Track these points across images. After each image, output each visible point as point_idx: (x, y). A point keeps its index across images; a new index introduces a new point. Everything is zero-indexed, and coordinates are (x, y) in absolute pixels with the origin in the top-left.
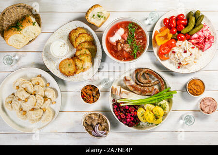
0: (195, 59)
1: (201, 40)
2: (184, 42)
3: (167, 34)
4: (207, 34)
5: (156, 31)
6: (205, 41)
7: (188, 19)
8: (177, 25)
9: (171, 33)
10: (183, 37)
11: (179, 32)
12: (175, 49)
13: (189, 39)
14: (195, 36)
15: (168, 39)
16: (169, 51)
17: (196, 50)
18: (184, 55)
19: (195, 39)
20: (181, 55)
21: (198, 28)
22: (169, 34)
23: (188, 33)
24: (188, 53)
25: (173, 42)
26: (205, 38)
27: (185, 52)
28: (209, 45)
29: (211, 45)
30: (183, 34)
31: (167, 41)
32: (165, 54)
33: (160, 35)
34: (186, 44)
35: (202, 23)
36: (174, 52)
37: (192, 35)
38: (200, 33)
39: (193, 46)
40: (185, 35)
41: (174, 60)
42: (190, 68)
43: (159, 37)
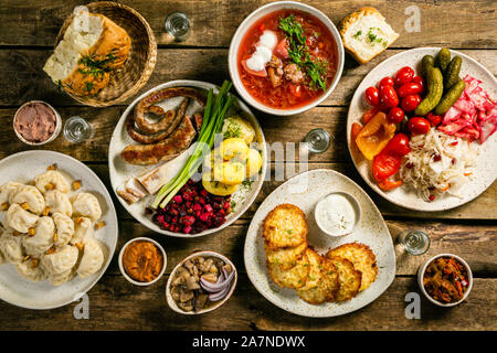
0: (466, 167)
1: (470, 121)
2: (429, 135)
3: (382, 127)
4: (478, 100)
5: (353, 125)
6: (479, 120)
8: (400, 98)
9: (390, 121)
10: (423, 124)
11: (412, 113)
12: (412, 158)
13: (439, 125)
15: (387, 136)
17: (463, 146)
18: (436, 167)
19: (452, 121)
20: (430, 170)
21: (453, 95)
22: (386, 125)
23: (434, 111)
24: (446, 161)
25: (403, 142)
26: (478, 111)
27: (437, 159)
28: (491, 127)
29: (496, 125)
30: (420, 116)
31: (386, 142)
32: (388, 175)
33: (365, 133)
34: (434, 140)
36: (411, 166)
37: (443, 115)
38: (462, 104)
39: (453, 140)
40: (425, 117)
41: (415, 185)
42: (458, 193)
43: (366, 137)
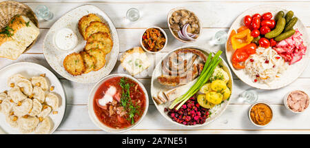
0: (278, 73)
1: (290, 50)
2: (267, 50)
3: (246, 36)
4: (298, 43)
5: (233, 31)
6: (294, 52)
7: (276, 21)
8: (261, 26)
9: (252, 35)
10: (266, 42)
11: (262, 36)
12: (254, 57)
13: (274, 46)
14: (283, 43)
15: (247, 42)
16: (245, 59)
17: (281, 61)
18: (265, 66)
19: (282, 47)
20: (261, 66)
21: (287, 34)
22: (249, 36)
23: (274, 38)
24: (271, 64)
25: (253, 48)
26: (295, 48)
27: (267, 62)
28: (299, 57)
29: (301, 58)
30: (267, 39)
31: (245, 44)
32: (240, 61)
33: (237, 36)
34: (269, 52)
35: (294, 28)
36: (252, 61)
37: (278, 42)
38: (290, 41)
39: (279, 56)
40: (269, 40)
41: (250, 71)
42: (270, 84)
43: (236, 38)
